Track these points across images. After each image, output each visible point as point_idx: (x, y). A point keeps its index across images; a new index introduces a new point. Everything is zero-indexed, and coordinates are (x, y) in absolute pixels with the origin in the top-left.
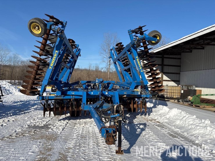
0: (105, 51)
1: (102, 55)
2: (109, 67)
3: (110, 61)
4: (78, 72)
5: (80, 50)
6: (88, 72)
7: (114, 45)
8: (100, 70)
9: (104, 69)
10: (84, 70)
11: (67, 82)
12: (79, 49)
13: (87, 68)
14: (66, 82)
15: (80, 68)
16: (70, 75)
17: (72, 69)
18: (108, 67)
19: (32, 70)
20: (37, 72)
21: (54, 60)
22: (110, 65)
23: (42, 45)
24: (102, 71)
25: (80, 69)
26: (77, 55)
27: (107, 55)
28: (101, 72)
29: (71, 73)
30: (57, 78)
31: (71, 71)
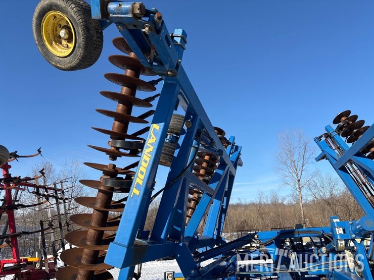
0: (285, 163)
1: (280, 171)
2: (300, 192)
3: (299, 181)
4: (240, 210)
5: (239, 150)
6: (259, 208)
7: (301, 149)
8: (280, 201)
9: (288, 199)
10: (249, 205)
11: (215, 237)
12: (237, 147)
13: (255, 201)
14: (213, 238)
15: (243, 202)
16: (223, 216)
17: (225, 198)
18: (298, 193)
19: (89, 211)
20: (105, 214)
21: (148, 159)
22: (300, 188)
23: (117, 123)
24: (285, 203)
25: (243, 205)
26: (234, 160)
27: (291, 171)
28: (284, 205)
29: (223, 211)
30: (179, 229)
31: (224, 204)
